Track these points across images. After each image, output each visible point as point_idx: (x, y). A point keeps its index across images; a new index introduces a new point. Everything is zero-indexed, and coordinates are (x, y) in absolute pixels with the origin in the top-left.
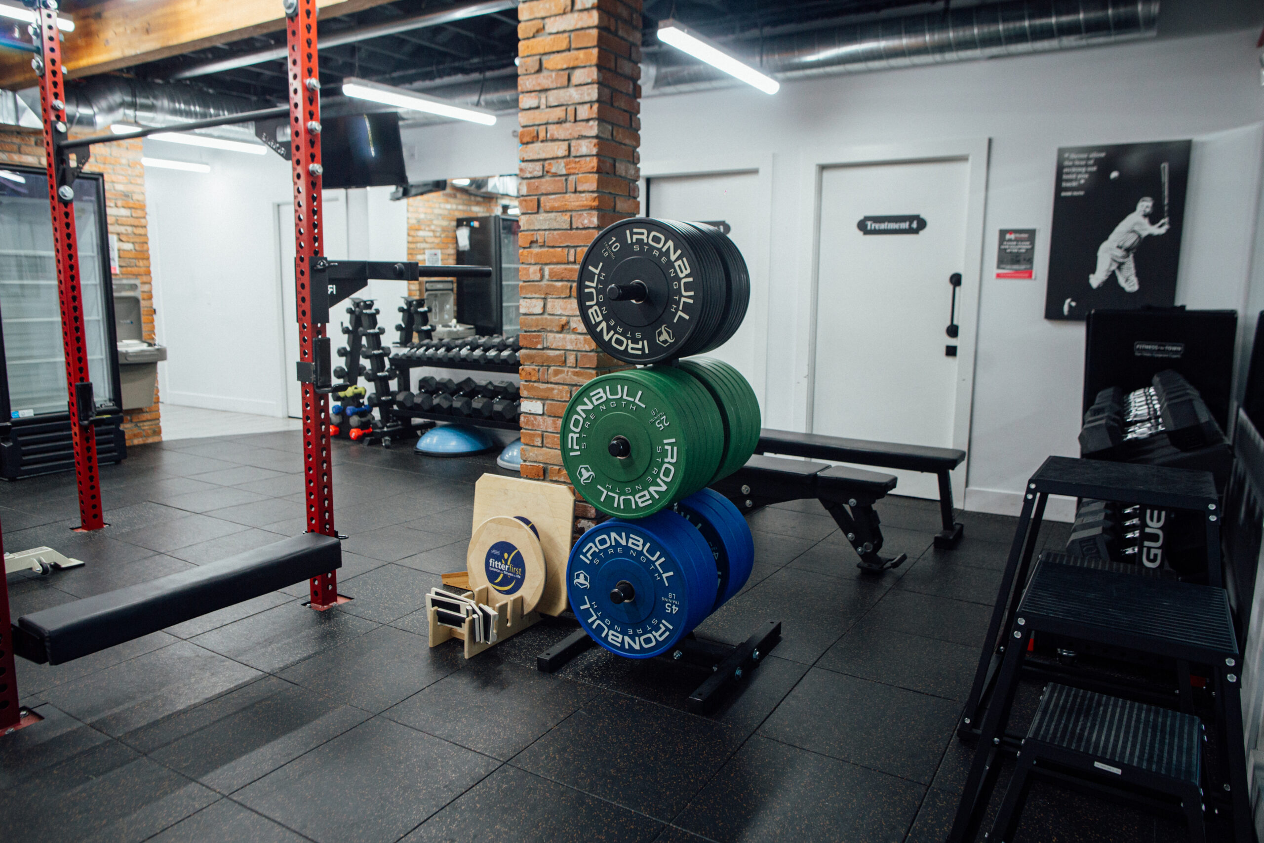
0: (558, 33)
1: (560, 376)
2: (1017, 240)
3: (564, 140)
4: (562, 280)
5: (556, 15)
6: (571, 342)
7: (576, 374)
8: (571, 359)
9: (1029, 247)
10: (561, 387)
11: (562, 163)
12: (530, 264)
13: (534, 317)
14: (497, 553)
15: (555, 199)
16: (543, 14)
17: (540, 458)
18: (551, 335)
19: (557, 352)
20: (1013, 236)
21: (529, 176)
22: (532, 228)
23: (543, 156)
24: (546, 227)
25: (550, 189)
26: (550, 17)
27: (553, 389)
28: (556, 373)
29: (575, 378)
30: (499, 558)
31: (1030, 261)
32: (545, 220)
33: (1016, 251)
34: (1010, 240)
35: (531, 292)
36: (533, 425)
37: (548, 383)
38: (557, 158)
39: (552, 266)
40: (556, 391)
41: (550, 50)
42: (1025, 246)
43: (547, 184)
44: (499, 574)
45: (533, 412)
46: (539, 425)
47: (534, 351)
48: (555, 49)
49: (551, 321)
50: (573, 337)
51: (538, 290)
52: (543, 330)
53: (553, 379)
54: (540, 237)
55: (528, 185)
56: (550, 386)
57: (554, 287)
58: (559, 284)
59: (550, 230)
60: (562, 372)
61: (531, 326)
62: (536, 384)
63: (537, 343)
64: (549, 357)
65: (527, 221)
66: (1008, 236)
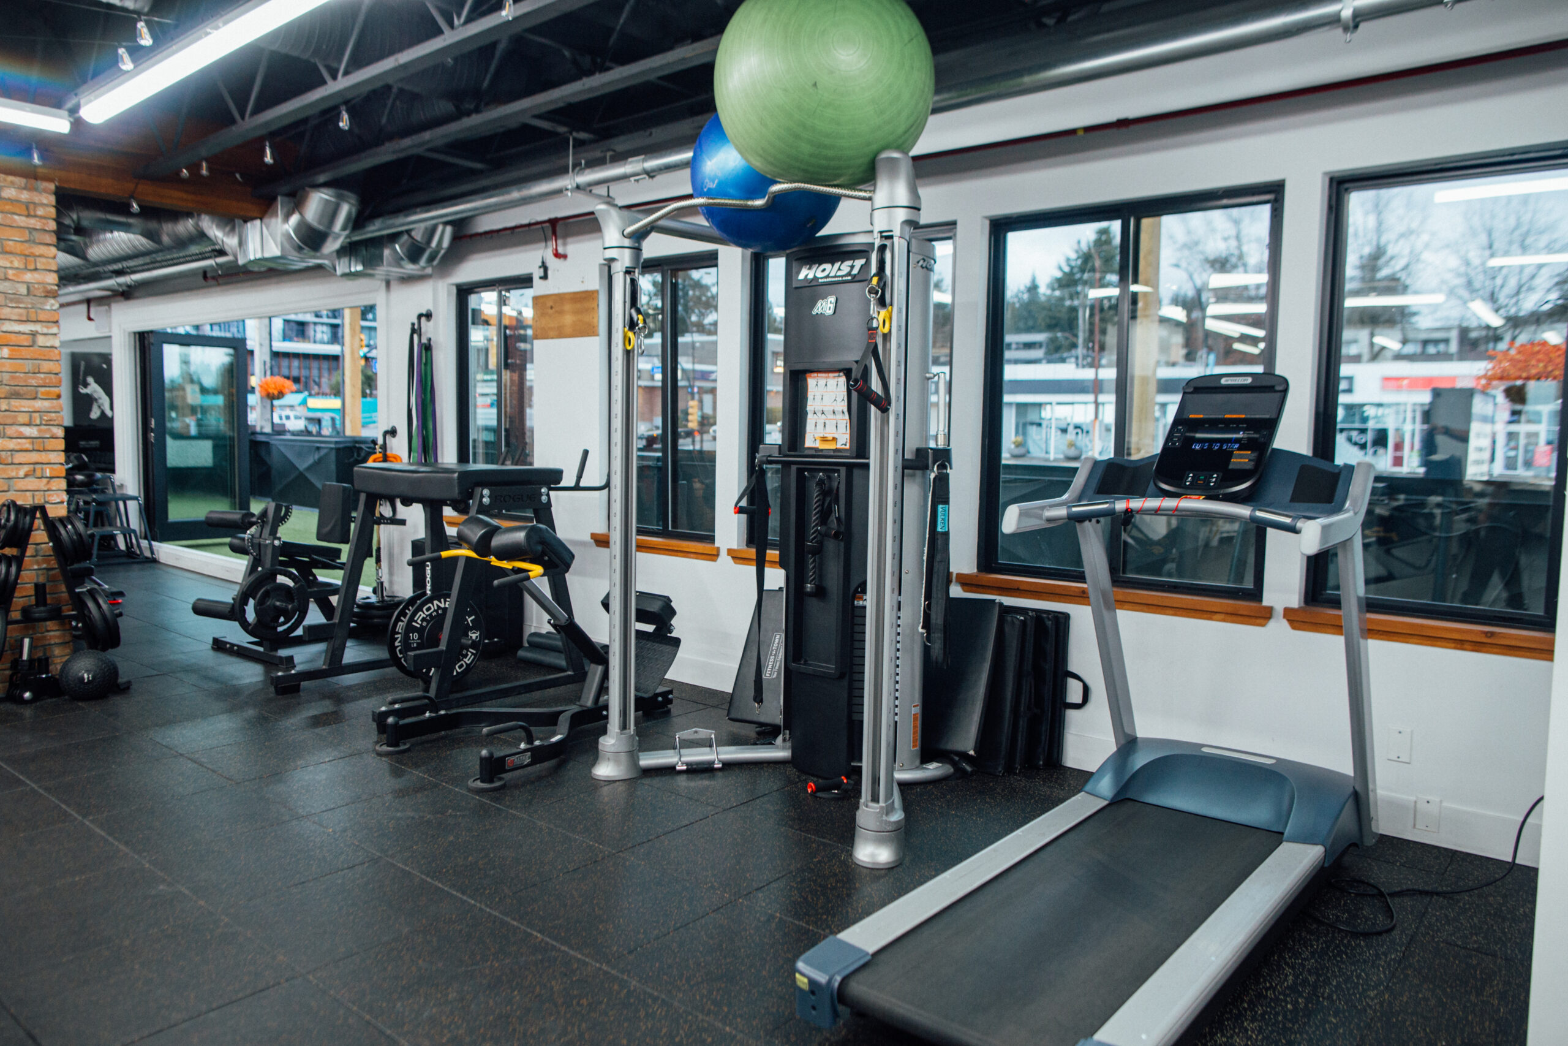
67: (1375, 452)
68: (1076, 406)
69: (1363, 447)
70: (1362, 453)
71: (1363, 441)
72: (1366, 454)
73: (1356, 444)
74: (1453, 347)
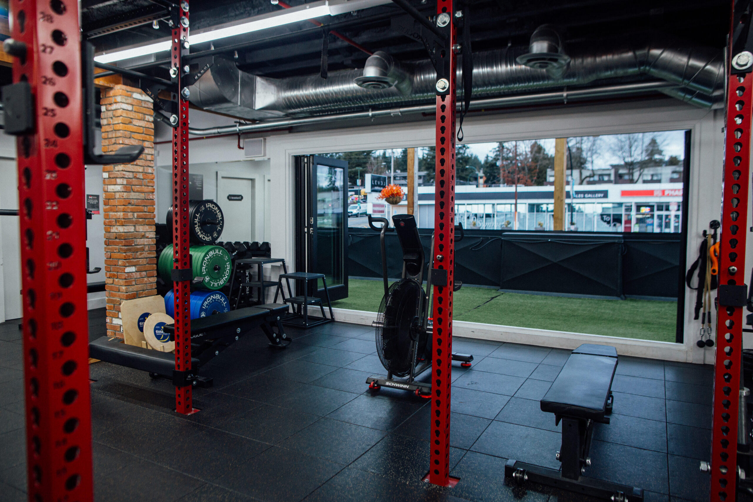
0: (139, 126)
1: (143, 255)
2: (93, 199)
3: (142, 166)
4: (142, 218)
5: (137, 119)
6: (147, 241)
7: (148, 253)
8: (147, 248)
9: (97, 202)
10: (142, 260)
11: (141, 174)
12: (128, 212)
13: (130, 233)
14: (159, 327)
15: (139, 188)
16: (132, 117)
17: (135, 290)
18: (138, 240)
19: (141, 246)
20: (91, 197)
21: (127, 177)
22: (129, 198)
23: (133, 170)
24: (135, 198)
25: (137, 183)
26: (135, 119)
27: (140, 261)
28: (141, 254)
29: (148, 255)
30: (159, 329)
31: (98, 207)
32: (135, 195)
33: (93, 203)
34: (91, 199)
35: (129, 223)
36: (131, 277)
37: (137, 258)
38: (139, 172)
39: (138, 213)
40: (141, 262)
41: (135, 131)
42: (96, 201)
43: (135, 181)
44: (161, 335)
45: (131, 271)
46: (134, 276)
47: (131, 247)
48: (138, 132)
49: (138, 234)
50: (147, 240)
51: (132, 222)
52: (135, 238)
53: (140, 257)
54: (132, 202)
55: (127, 181)
56: (138, 260)
57: (139, 221)
58: (141, 220)
59: (137, 199)
60: (144, 253)
61: (129, 237)
62: (131, 260)
63: (132, 243)
64: (137, 248)
65: (127, 195)
66: (90, 197)
67: (615, 225)
68: (473, 205)
69: (609, 223)
70: (608, 226)
71: (609, 220)
72: (610, 226)
73: (605, 221)
74: (612, 178)
